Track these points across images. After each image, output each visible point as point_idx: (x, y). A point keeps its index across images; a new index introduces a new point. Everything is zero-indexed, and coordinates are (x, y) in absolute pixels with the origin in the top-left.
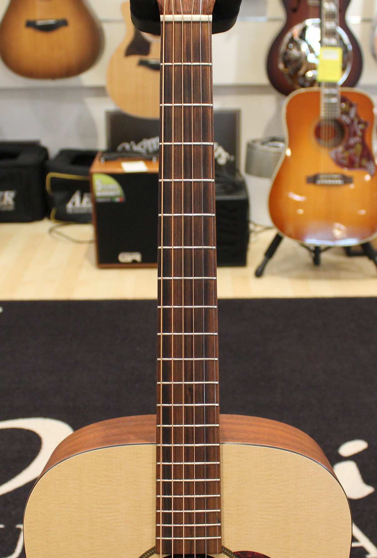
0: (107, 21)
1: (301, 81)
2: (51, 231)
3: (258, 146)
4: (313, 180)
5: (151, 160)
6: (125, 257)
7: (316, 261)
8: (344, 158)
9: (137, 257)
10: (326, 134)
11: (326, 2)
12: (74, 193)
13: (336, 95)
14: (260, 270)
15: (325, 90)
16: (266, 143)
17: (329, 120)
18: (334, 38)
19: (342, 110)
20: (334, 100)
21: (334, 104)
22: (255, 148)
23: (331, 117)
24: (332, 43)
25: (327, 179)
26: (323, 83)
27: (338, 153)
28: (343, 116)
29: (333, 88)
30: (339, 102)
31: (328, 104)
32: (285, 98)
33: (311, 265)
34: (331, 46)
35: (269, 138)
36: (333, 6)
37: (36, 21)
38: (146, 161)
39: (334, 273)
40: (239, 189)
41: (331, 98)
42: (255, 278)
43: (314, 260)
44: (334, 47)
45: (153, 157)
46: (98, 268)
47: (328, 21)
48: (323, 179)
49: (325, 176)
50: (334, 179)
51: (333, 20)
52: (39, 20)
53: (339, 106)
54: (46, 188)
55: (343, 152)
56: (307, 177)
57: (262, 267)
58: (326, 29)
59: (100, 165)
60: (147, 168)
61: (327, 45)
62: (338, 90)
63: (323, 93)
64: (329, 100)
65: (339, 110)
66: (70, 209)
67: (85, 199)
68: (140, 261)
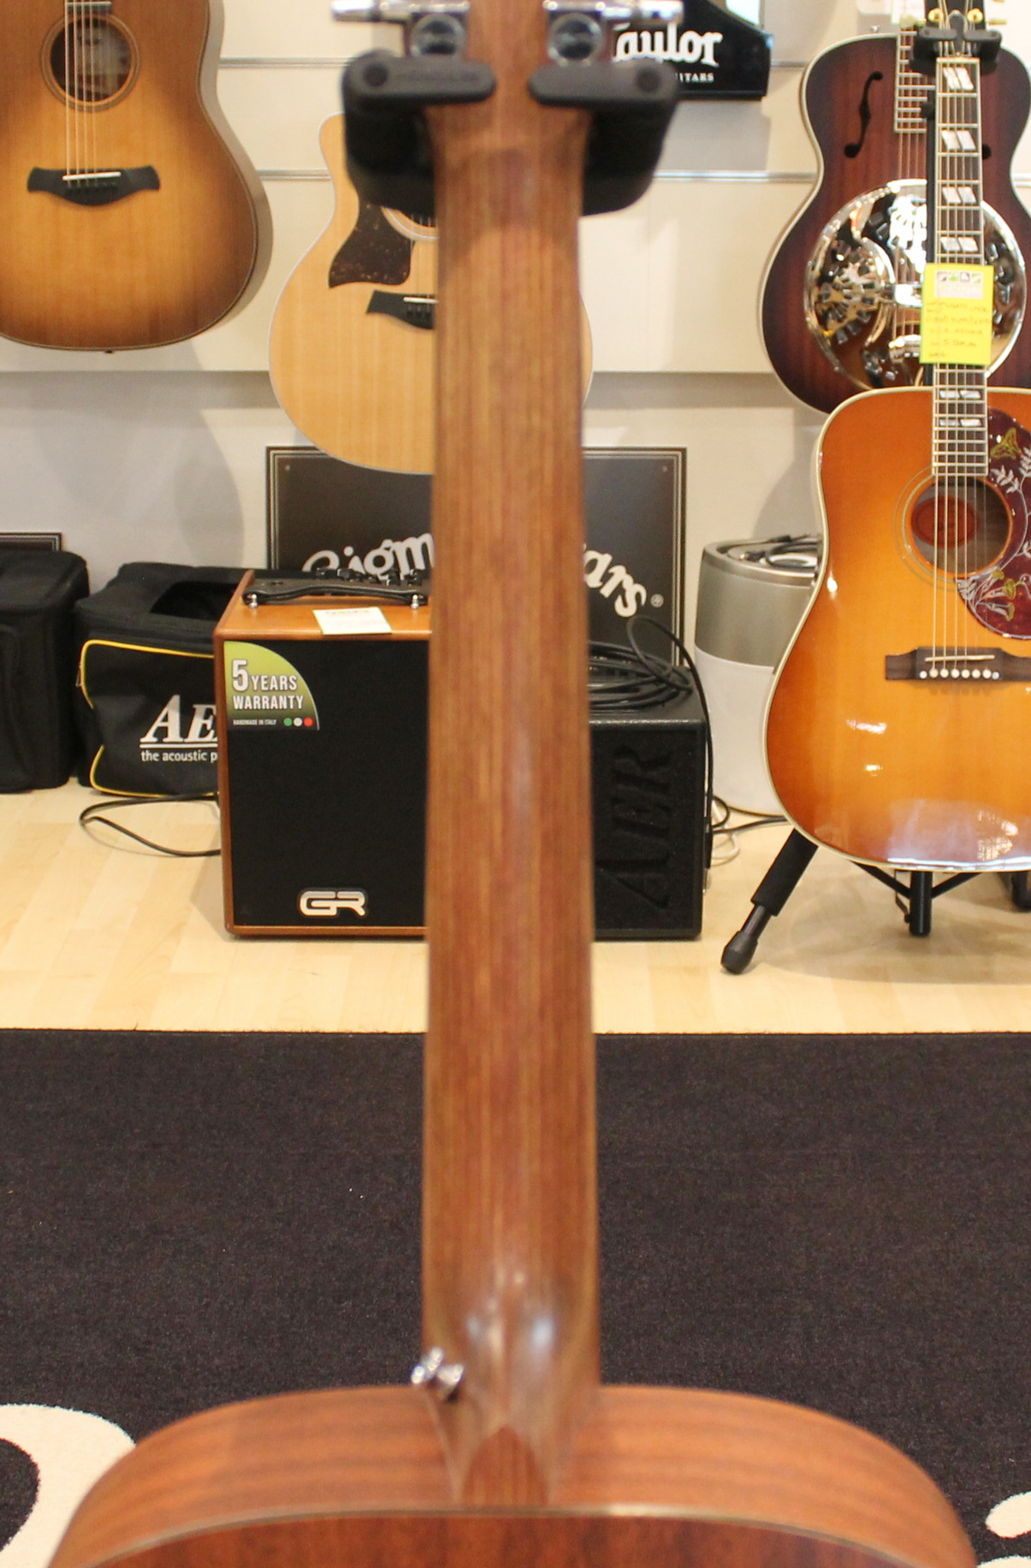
1: (873, 364)
2: (84, 817)
4: (908, 667)
5: (407, 601)
6: (320, 903)
7: (918, 923)
8: (999, 601)
9: (356, 902)
10: (951, 525)
11: (944, 129)
12: (164, 703)
13: (979, 409)
14: (738, 948)
15: (943, 394)
16: (762, 555)
17: (961, 484)
18: (968, 236)
19: (993, 453)
20: (971, 423)
21: (970, 435)
22: (724, 567)
23: (966, 475)
24: (961, 252)
25: (950, 665)
26: (937, 371)
27: (985, 587)
28: (996, 472)
29: (966, 386)
30: (985, 429)
31: (951, 435)
32: (826, 419)
33: (901, 934)
34: (960, 261)
35: (772, 541)
36: (967, 142)
37: (65, 174)
38: (391, 604)
39: (974, 961)
40: (683, 693)
41: (966, 415)
42: (725, 973)
43: (908, 919)
44: (968, 261)
45: (412, 595)
46: (233, 936)
47: (952, 185)
48: (939, 665)
49: (945, 658)
50: (972, 664)
51: (964, 182)
52: (73, 172)
53: (985, 442)
54: (80, 682)
55: (998, 584)
56: (888, 658)
57: (745, 938)
58: (944, 207)
59: (247, 614)
60: (393, 629)
61: (948, 256)
62: (981, 392)
63: (936, 401)
64: (955, 423)
65: (985, 453)
66: (152, 751)
67: (197, 723)
68: (362, 912)
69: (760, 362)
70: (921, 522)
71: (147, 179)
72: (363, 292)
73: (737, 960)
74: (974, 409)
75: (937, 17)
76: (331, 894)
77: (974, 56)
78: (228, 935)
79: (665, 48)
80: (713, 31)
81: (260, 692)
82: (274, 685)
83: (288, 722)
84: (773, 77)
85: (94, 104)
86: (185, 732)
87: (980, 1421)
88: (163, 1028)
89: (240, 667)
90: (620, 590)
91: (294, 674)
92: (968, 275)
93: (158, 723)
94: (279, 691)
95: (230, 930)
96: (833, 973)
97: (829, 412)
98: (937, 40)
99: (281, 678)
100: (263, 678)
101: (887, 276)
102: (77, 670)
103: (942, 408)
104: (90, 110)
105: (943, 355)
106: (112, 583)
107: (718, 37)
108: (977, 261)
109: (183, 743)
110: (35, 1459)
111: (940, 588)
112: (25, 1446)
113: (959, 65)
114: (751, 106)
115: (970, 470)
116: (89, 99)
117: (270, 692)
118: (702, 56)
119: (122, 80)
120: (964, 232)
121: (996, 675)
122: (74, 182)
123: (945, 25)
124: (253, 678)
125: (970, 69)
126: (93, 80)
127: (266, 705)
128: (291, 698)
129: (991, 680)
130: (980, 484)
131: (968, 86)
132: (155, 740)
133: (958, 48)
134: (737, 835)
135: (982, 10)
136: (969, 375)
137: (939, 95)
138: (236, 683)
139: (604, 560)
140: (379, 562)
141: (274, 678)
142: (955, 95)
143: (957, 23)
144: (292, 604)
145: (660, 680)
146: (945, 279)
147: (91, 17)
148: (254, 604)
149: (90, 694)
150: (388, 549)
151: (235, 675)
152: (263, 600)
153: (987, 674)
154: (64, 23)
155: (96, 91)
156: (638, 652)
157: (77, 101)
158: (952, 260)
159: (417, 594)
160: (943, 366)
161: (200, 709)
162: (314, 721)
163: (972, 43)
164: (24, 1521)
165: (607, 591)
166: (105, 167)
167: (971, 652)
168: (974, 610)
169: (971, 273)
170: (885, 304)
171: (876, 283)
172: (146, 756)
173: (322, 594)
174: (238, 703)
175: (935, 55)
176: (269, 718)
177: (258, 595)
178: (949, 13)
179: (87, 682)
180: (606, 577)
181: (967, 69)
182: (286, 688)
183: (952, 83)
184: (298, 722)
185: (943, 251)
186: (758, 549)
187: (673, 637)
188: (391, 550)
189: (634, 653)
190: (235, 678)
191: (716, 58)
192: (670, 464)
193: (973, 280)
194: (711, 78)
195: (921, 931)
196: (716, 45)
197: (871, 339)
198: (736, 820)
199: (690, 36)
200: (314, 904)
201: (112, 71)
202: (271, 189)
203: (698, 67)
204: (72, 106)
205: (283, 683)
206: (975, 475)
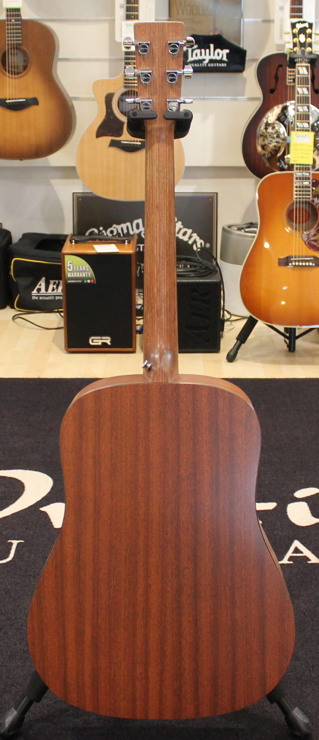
0: (76, 99)
2: (14, 318)
3: (234, 230)
4: (286, 262)
5: (124, 242)
6: (96, 341)
7: (291, 348)
8: (315, 241)
9: (108, 340)
10: (299, 217)
11: (298, 87)
12: (39, 280)
13: (309, 179)
14: (232, 354)
15: (297, 174)
16: (242, 228)
17: (303, 203)
18: (306, 122)
19: (313, 193)
20: (306, 183)
21: (306, 187)
22: (230, 232)
23: (304, 200)
24: (303, 127)
25: (299, 261)
26: (295, 166)
27: (310, 236)
28: (314, 199)
29: (305, 171)
30: (311, 185)
31: (300, 187)
32: (259, 181)
33: (286, 351)
34: (303, 130)
35: (247, 224)
36: (305, 91)
37: (7, 100)
38: (119, 243)
39: (309, 359)
40: (214, 272)
41: (304, 181)
42: (227, 362)
43: (288, 346)
44: (306, 131)
45: (125, 240)
46: (67, 352)
47: (301, 106)
48: (295, 261)
49: (297, 259)
50: (306, 261)
51: (304, 104)
52: (9, 99)
53: (311, 189)
54: (11, 273)
55: (315, 235)
56: (279, 259)
57: (234, 351)
58: (298, 113)
59: (71, 246)
60: (119, 250)
61: (299, 129)
62: (309, 173)
63: (295, 176)
64: (301, 183)
65: (311, 193)
66: (36, 296)
67: (51, 287)
68: (109, 344)
69: (242, 163)
70: (290, 215)
71: (35, 102)
72: (107, 139)
73: (231, 358)
74: (307, 179)
75: (296, 50)
76: (100, 338)
77: (308, 63)
78: (66, 351)
79: (210, 55)
80: (226, 49)
81: (77, 272)
82: (81, 269)
83: (85, 281)
84: (247, 64)
85: (16, 76)
86: (47, 290)
87: (295, 473)
88: (48, 377)
89: (70, 263)
90: (195, 242)
91: (87, 266)
92: (306, 135)
93: (38, 287)
94: (82, 271)
95: (66, 350)
96: (262, 362)
97: (261, 178)
98: (296, 58)
99: (83, 267)
100: (77, 267)
101: (284, 134)
102: (10, 269)
103: (297, 178)
104: (15, 78)
105: (297, 161)
106: (20, 240)
107: (228, 51)
108: (308, 131)
109: (46, 293)
110: (23, 481)
111: (296, 236)
112: (19, 479)
113: (303, 66)
114: (239, 75)
115: (306, 198)
116: (15, 75)
117: (80, 271)
118: (222, 57)
119: (25, 68)
120: (305, 121)
121: (314, 265)
122: (10, 103)
123: (299, 53)
124: (74, 267)
125: (307, 67)
126: (16, 67)
127: (78, 276)
128: (87, 273)
129: (312, 266)
130: (309, 203)
131: (306, 73)
132: (37, 292)
133: (303, 60)
134: (234, 322)
135: (311, 47)
136: (306, 168)
137: (297, 76)
138: (68, 269)
139: (189, 231)
140: (112, 232)
141: (81, 267)
142: (302, 76)
143: (303, 52)
144: (86, 243)
145: (206, 268)
146: (298, 136)
147: (15, 46)
148: (73, 243)
149: (15, 276)
150: (115, 228)
151: (68, 266)
152: (76, 242)
153: (311, 264)
154: (6, 48)
155: (16, 72)
156: (199, 258)
157: (10, 75)
158: (300, 130)
159: (127, 240)
160: (297, 165)
161: (52, 282)
162: (94, 281)
163: (308, 59)
164: (22, 495)
165: (190, 242)
166: (20, 97)
167: (306, 257)
168: (307, 243)
169: (306, 134)
170: (283, 143)
171: (280, 136)
172: (34, 298)
173: (95, 240)
174: (69, 275)
175: (295, 63)
176: (79, 280)
177: (75, 240)
178: (301, 48)
179: (14, 273)
180: (190, 237)
181: (306, 68)
182: (85, 270)
183: (301, 72)
184: (89, 281)
185: (297, 127)
186: (241, 227)
187: (213, 257)
188: (116, 228)
189: (199, 260)
190: (68, 267)
191: (227, 58)
192: (212, 198)
193: (307, 137)
194: (225, 65)
195: (292, 350)
196: (227, 54)
197: (279, 155)
198: (233, 318)
199: (218, 50)
200: (94, 341)
201: (21, 64)
202: (75, 103)
203: (221, 61)
204: (9, 77)
205: (84, 269)
206: (307, 200)
